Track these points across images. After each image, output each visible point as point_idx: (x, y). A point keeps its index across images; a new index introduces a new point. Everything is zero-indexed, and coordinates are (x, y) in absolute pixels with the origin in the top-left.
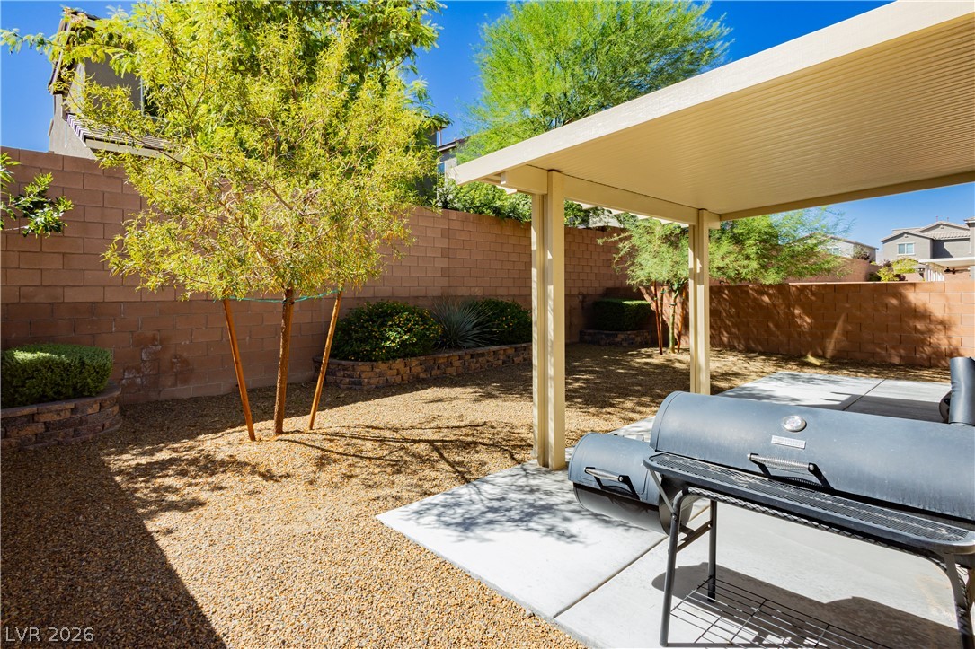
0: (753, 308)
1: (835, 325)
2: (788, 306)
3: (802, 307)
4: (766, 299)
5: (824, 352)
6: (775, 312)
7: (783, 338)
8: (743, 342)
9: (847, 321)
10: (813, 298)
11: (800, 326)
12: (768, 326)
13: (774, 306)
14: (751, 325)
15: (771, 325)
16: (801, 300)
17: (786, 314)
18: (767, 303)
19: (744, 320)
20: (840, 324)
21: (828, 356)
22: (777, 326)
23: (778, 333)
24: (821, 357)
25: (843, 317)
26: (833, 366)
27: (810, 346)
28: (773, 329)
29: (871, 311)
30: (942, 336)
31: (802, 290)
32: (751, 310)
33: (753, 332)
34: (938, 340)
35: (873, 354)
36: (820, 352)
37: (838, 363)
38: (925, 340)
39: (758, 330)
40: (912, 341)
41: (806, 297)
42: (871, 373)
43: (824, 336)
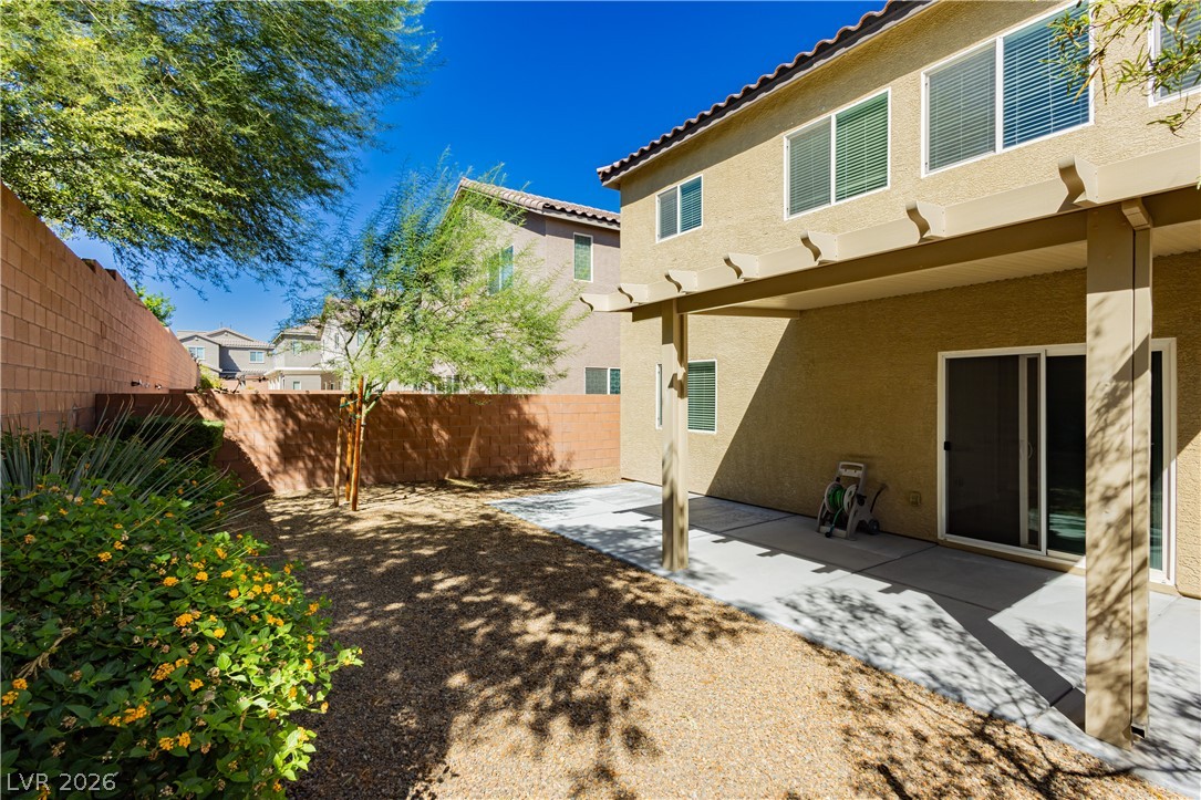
0: (386, 426)
1: (470, 440)
2: (427, 421)
3: (440, 422)
4: (402, 412)
5: (460, 472)
6: (412, 429)
7: (420, 461)
8: (373, 473)
9: (480, 435)
10: (451, 410)
11: (438, 444)
12: (404, 448)
13: (411, 420)
14: (383, 448)
15: (407, 446)
16: (439, 413)
17: (423, 430)
18: (403, 418)
19: (375, 441)
20: (474, 439)
21: (464, 475)
22: (414, 447)
23: (415, 455)
24: (459, 478)
25: (477, 431)
26: (489, 486)
27: (447, 467)
28: (410, 451)
29: (498, 424)
30: (544, 444)
31: (440, 400)
32: (382, 428)
33: (385, 457)
34: (541, 448)
35: (500, 468)
36: (457, 472)
37: (486, 483)
38: (533, 449)
39: (391, 454)
40: (526, 451)
41: (444, 408)
42: (530, 487)
43: (461, 453)
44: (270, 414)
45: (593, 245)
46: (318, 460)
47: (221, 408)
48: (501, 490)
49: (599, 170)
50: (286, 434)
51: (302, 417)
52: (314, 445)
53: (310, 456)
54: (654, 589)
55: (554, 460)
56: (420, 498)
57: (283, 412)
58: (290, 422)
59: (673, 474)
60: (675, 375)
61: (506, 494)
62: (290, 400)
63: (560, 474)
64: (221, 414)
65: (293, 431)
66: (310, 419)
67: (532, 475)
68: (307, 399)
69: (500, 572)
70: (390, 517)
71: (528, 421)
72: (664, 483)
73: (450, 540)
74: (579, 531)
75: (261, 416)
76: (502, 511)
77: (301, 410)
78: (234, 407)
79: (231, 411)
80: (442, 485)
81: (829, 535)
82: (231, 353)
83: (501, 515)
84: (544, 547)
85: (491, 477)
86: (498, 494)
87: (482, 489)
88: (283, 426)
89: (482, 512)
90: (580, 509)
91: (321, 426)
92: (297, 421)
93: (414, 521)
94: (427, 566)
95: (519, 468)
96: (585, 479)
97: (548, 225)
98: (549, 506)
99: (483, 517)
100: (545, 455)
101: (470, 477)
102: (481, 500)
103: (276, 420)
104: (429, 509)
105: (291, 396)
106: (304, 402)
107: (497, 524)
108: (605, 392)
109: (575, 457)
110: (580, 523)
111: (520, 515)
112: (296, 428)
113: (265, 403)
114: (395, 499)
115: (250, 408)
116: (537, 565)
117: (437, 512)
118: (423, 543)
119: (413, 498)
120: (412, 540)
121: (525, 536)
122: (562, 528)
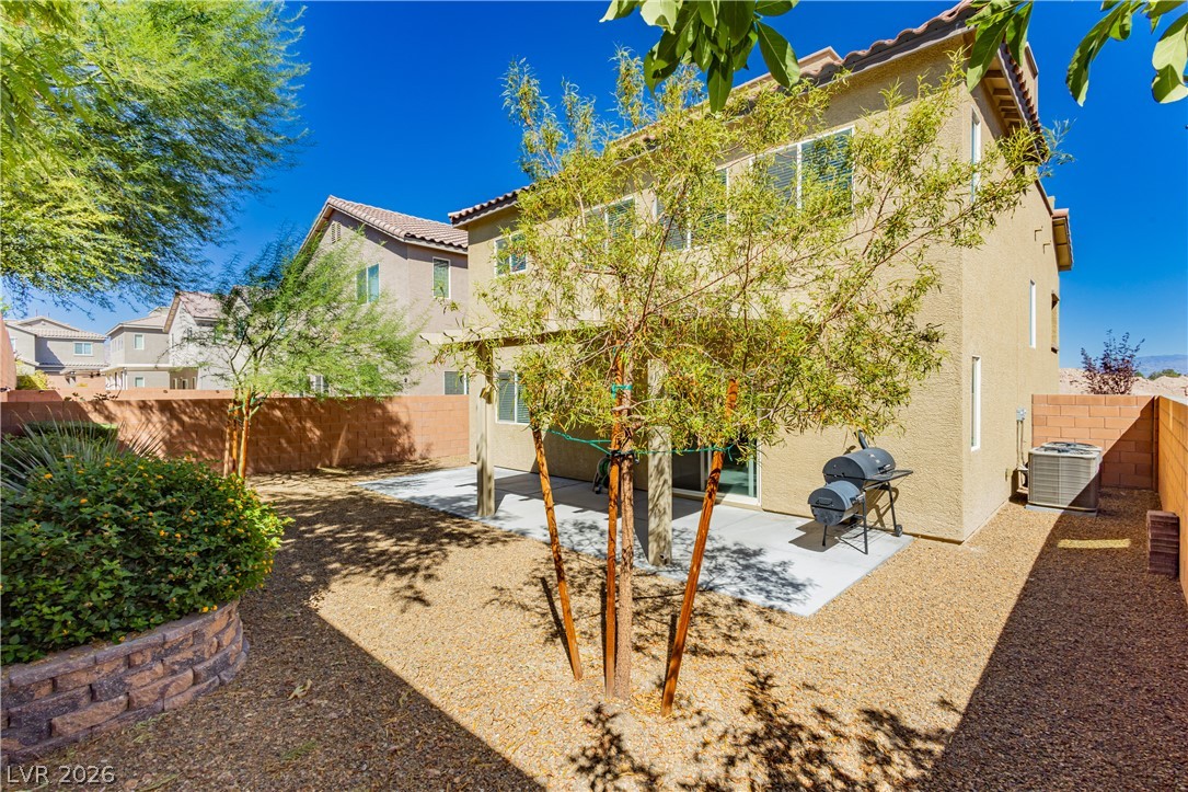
0: (264, 425)
1: (339, 435)
2: (301, 420)
3: (313, 420)
4: (278, 413)
5: (331, 463)
6: (287, 427)
7: (295, 454)
8: (252, 464)
9: (348, 430)
10: (322, 411)
11: (310, 440)
12: (280, 443)
13: (286, 420)
14: (261, 444)
15: (283, 441)
16: (311, 413)
17: (298, 428)
18: (279, 418)
19: (253, 438)
20: (343, 434)
21: (334, 464)
22: (289, 442)
23: (289, 449)
24: (330, 467)
25: (346, 428)
26: (356, 473)
27: (319, 458)
28: (285, 445)
29: (364, 421)
30: (406, 437)
31: (312, 402)
32: (261, 427)
33: (263, 451)
34: (404, 440)
35: (367, 457)
36: (327, 462)
37: (354, 470)
38: (396, 442)
39: (268, 448)
40: (389, 443)
41: (317, 409)
42: (393, 472)
43: (332, 446)
44: (156, 417)
45: (450, 268)
46: (201, 455)
47: (110, 413)
48: (367, 475)
49: (450, 214)
50: (171, 435)
51: (186, 419)
52: (197, 443)
53: (193, 452)
54: (468, 526)
55: (415, 450)
56: (296, 483)
57: (168, 415)
58: (175, 423)
59: (483, 455)
60: (484, 389)
61: (371, 477)
62: (175, 405)
63: (420, 461)
64: (110, 418)
65: (177, 431)
66: (193, 421)
67: (395, 463)
68: (190, 404)
69: (362, 522)
70: (273, 496)
71: (391, 418)
72: (478, 460)
73: (324, 508)
74: (426, 499)
75: (147, 419)
76: (367, 489)
77: (185, 413)
78: (122, 412)
79: (119, 415)
80: (314, 473)
81: (598, 492)
82: (50, 344)
83: (366, 492)
84: (396, 509)
85: (357, 464)
86: (365, 478)
87: (351, 475)
88: (169, 427)
89: (350, 490)
90: (430, 486)
91: (205, 427)
92: (182, 423)
93: (294, 497)
94: (310, 522)
95: (383, 457)
96: (441, 465)
97: (409, 250)
98: (406, 485)
99: (350, 493)
100: (407, 446)
101: (339, 466)
102: (350, 483)
103: (162, 422)
104: (306, 490)
105: (176, 402)
106: (188, 406)
107: (362, 498)
108: (462, 393)
109: (433, 447)
110: (428, 494)
111: (381, 492)
112: (180, 429)
113: (151, 408)
114: (274, 484)
115: (137, 412)
116: (390, 518)
117: (314, 491)
118: (304, 510)
119: (291, 482)
120: (295, 509)
121: (384, 503)
122: (413, 498)
